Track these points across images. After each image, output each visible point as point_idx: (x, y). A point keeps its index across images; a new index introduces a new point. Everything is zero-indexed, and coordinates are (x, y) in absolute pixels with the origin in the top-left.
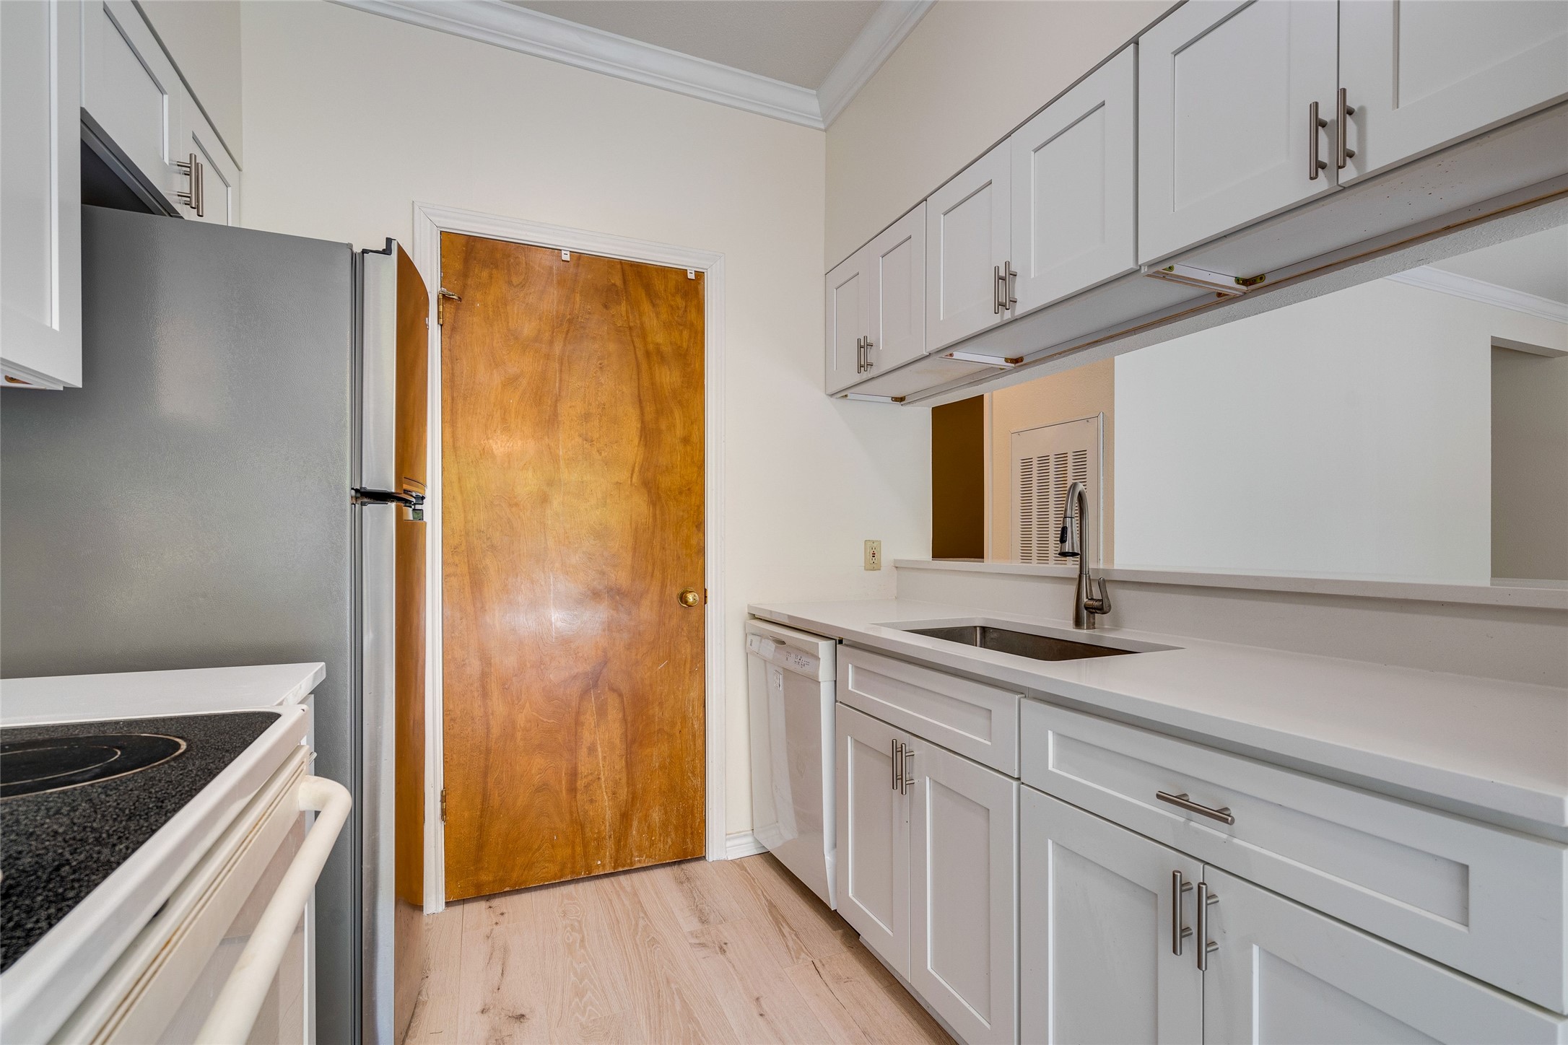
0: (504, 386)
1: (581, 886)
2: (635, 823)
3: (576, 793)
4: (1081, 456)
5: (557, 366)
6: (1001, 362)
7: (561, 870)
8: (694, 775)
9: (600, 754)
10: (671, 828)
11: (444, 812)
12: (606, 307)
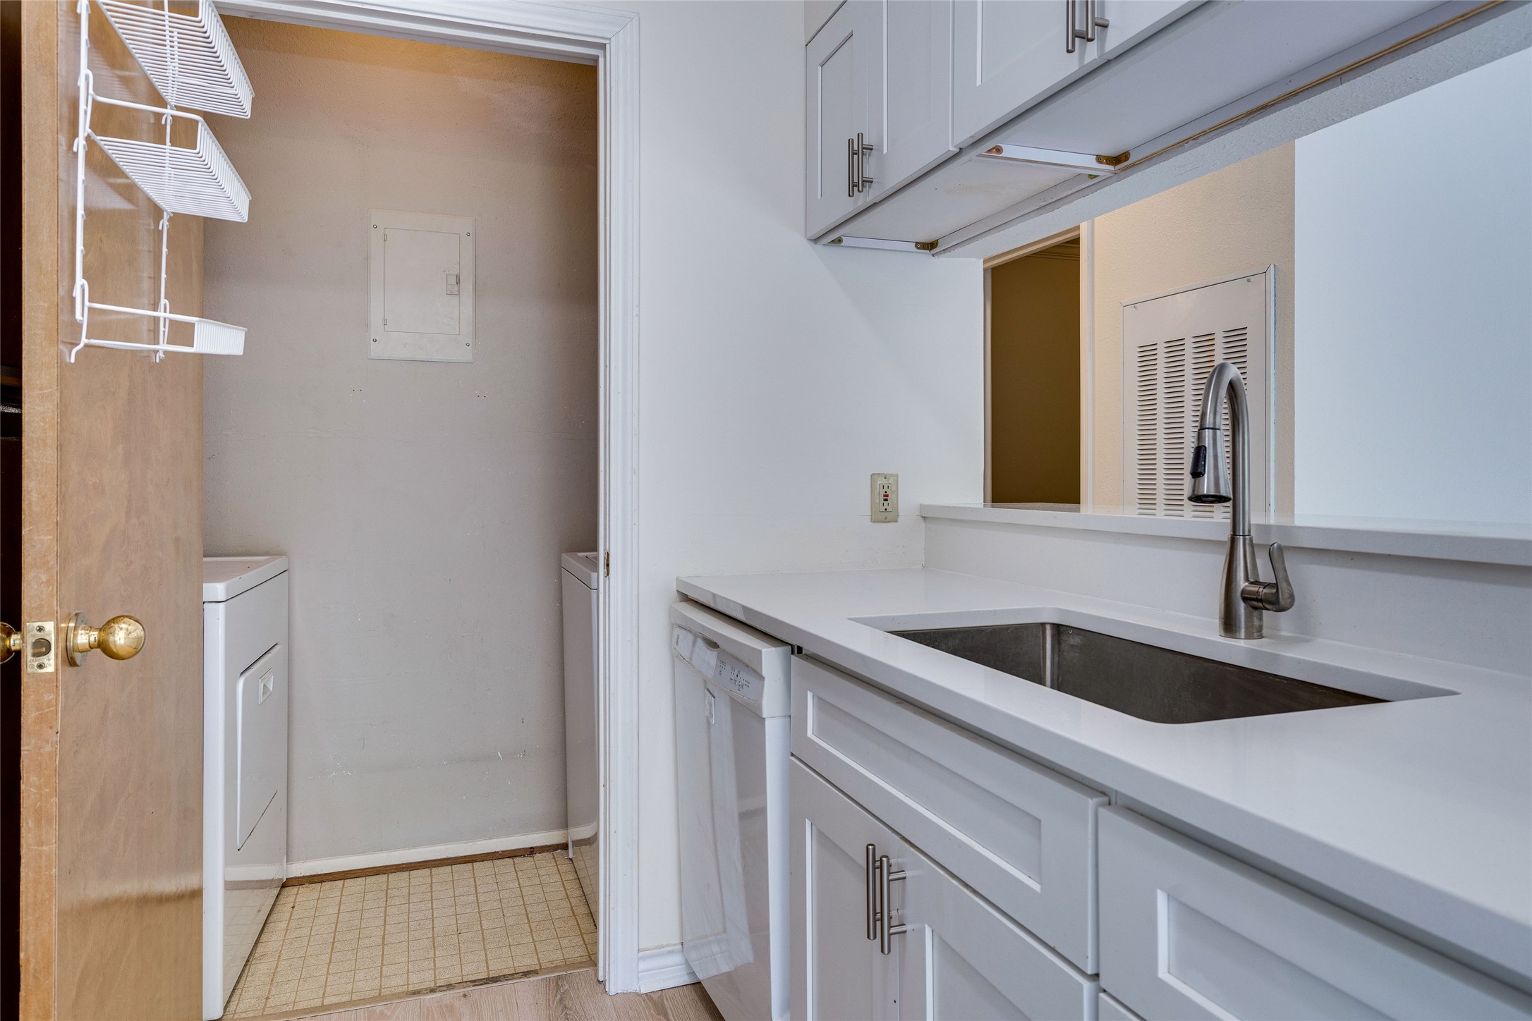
4: (1237, 337)
6: (1090, 162)
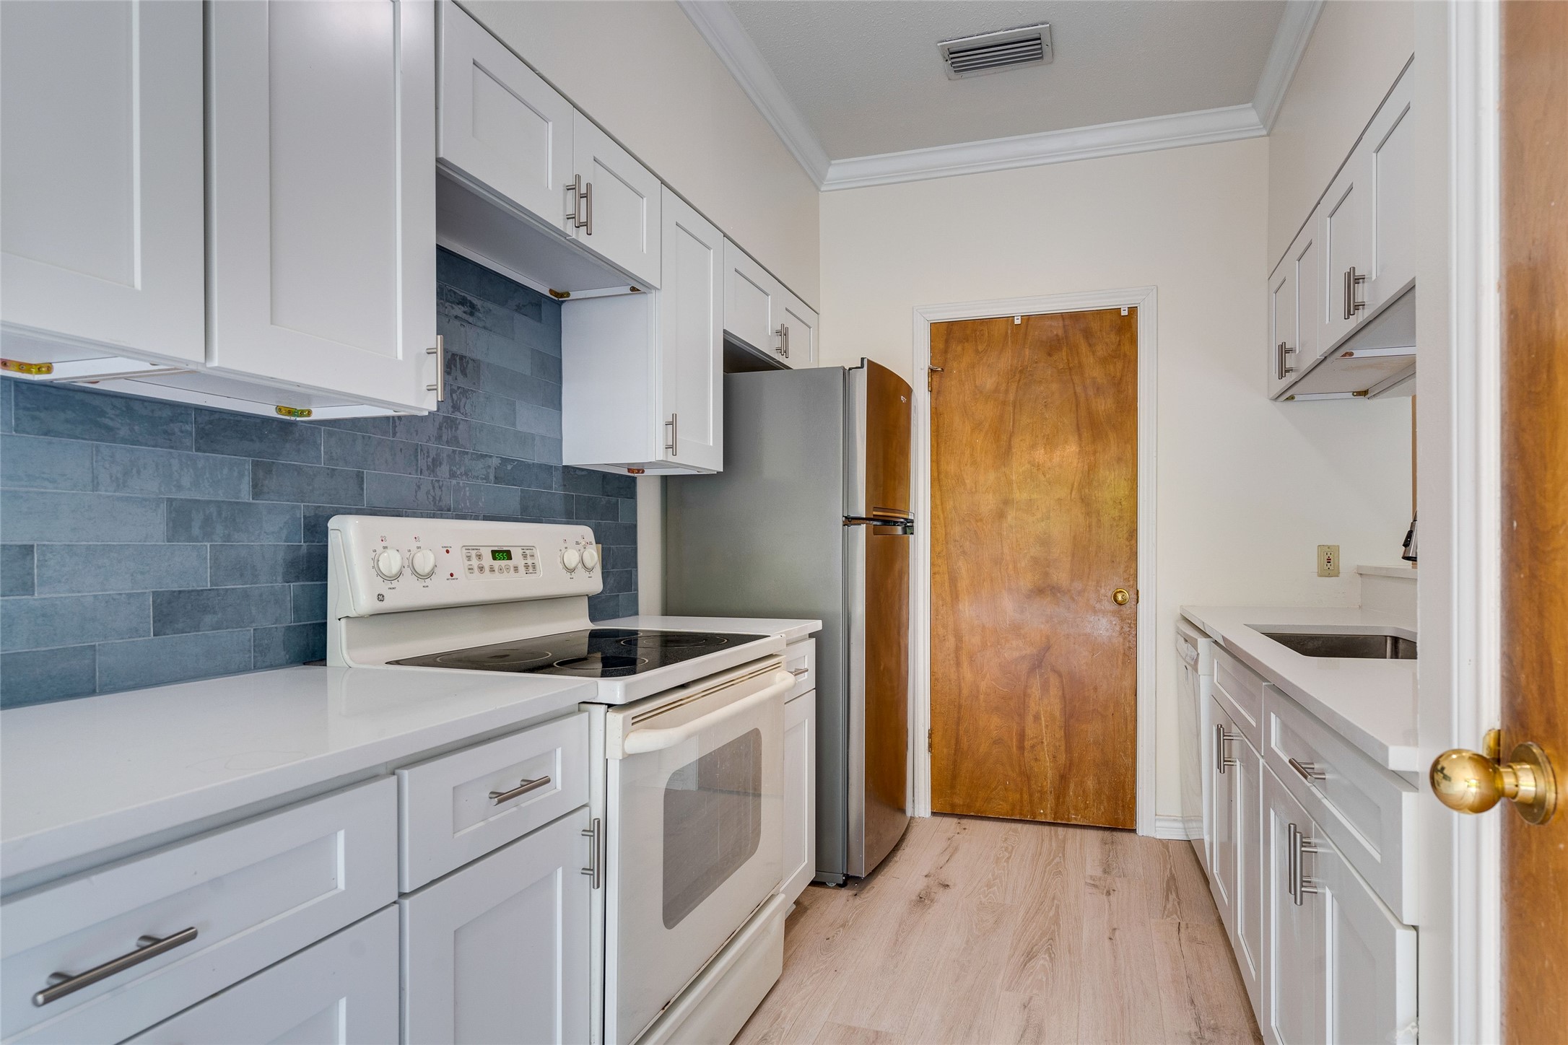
0: (973, 430)
1: (1026, 827)
2: (1072, 786)
3: (1024, 750)
5: (1011, 409)
7: (1013, 809)
8: (1125, 755)
9: (1043, 722)
10: (1103, 797)
11: (930, 746)
12: (1050, 355)
